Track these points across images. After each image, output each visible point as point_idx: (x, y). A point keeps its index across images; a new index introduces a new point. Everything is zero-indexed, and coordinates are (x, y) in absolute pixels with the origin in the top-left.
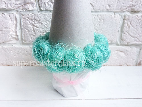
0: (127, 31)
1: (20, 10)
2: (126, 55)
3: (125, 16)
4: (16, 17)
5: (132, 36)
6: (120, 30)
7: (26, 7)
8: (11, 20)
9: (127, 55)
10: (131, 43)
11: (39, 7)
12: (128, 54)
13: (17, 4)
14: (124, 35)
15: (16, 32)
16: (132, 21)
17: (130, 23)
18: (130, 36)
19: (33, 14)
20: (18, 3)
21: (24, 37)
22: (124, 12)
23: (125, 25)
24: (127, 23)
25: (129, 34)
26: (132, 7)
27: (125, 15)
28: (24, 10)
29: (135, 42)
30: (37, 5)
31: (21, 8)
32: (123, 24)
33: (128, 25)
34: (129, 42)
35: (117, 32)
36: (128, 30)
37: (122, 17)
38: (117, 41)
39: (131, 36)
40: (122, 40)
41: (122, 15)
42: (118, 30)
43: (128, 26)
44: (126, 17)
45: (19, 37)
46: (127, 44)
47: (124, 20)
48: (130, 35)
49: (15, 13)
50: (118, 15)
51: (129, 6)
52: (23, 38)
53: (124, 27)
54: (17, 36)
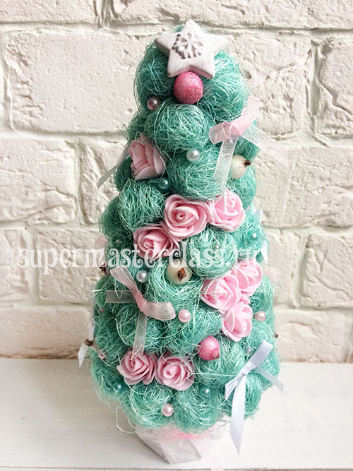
0: (318, 276)
1: (34, 222)
2: (316, 335)
3: (309, 238)
4: (22, 238)
5: (331, 286)
6: (296, 271)
7: (49, 214)
8: (11, 245)
9: (318, 333)
10: (329, 304)
11: (85, 214)
12: (320, 333)
13: (27, 210)
14: (308, 285)
15: (23, 274)
16: (329, 252)
17: (325, 256)
18: (326, 288)
19: (67, 232)
20: (28, 208)
21: (43, 286)
22: (306, 227)
23: (309, 260)
24: (316, 255)
25: (321, 281)
26: (329, 217)
27: (310, 236)
28: (45, 222)
29: (338, 301)
30: (77, 209)
31: (37, 216)
32: (306, 256)
33: (318, 259)
34: (324, 303)
35: (290, 277)
36: (319, 271)
37: (302, 240)
38: (289, 299)
39: (328, 287)
40: (305, 296)
41: (302, 235)
42: (293, 273)
43: (319, 263)
44: (312, 241)
45: (31, 285)
46: (319, 306)
47: (307, 247)
48: (325, 285)
49: (20, 228)
50: (292, 235)
51: (319, 214)
52: (41, 288)
53: (308, 265)
54: (26, 283)
